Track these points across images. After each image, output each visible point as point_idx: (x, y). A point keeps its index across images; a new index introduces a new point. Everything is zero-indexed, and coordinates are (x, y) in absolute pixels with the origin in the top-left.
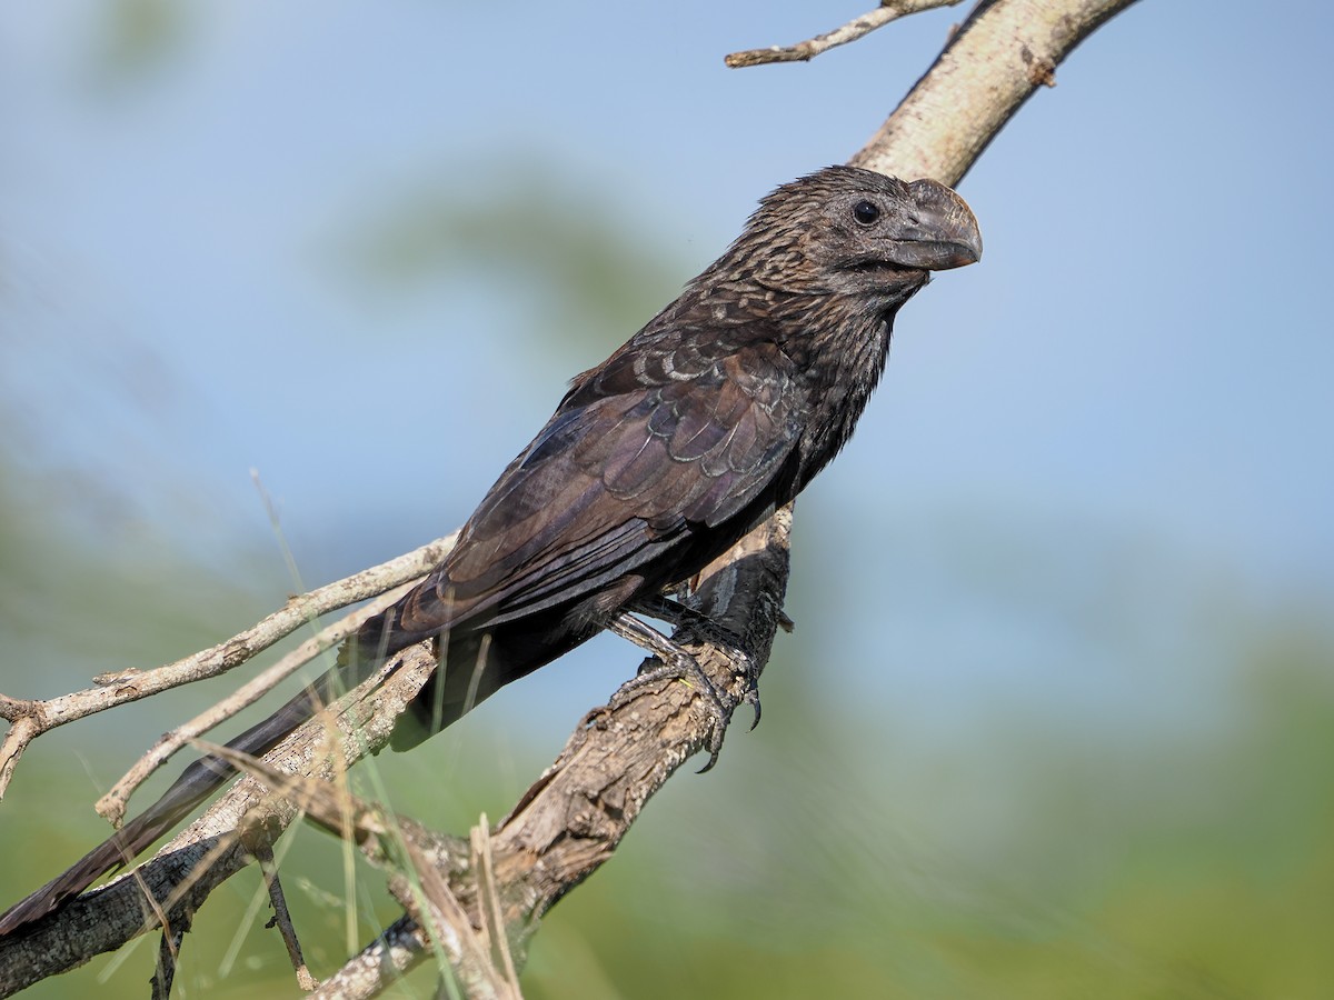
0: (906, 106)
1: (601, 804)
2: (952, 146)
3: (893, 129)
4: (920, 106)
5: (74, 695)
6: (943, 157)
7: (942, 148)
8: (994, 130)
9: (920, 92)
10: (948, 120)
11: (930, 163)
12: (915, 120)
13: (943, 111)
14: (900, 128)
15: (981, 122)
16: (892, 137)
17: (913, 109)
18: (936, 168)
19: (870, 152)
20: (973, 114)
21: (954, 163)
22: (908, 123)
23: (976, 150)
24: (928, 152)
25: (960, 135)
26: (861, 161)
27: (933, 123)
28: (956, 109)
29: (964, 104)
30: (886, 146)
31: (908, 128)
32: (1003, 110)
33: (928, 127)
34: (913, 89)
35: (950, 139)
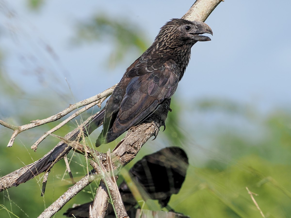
0: (194, 5)
1: (133, 146)
2: (203, 13)
3: (192, 10)
4: (197, 6)
5: (26, 125)
6: (201, 16)
7: (201, 14)
8: (212, 10)
9: (197, 3)
10: (203, 8)
11: (199, 17)
12: (196, 8)
13: (201, 6)
14: (193, 10)
15: (209, 9)
16: (191, 12)
17: (196, 6)
18: (200, 18)
19: (187, 14)
20: (208, 7)
21: (204, 17)
22: (195, 9)
23: (208, 14)
24: (198, 15)
25: (205, 11)
26: (185, 16)
27: (200, 9)
28: (204, 6)
29: (206, 5)
30: (190, 14)
31: (194, 10)
32: (214, 6)
33: (198, 10)
34: (195, 2)
35: (203, 12)
